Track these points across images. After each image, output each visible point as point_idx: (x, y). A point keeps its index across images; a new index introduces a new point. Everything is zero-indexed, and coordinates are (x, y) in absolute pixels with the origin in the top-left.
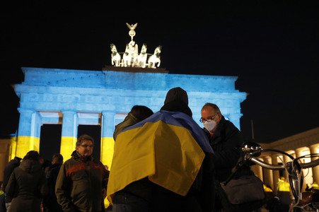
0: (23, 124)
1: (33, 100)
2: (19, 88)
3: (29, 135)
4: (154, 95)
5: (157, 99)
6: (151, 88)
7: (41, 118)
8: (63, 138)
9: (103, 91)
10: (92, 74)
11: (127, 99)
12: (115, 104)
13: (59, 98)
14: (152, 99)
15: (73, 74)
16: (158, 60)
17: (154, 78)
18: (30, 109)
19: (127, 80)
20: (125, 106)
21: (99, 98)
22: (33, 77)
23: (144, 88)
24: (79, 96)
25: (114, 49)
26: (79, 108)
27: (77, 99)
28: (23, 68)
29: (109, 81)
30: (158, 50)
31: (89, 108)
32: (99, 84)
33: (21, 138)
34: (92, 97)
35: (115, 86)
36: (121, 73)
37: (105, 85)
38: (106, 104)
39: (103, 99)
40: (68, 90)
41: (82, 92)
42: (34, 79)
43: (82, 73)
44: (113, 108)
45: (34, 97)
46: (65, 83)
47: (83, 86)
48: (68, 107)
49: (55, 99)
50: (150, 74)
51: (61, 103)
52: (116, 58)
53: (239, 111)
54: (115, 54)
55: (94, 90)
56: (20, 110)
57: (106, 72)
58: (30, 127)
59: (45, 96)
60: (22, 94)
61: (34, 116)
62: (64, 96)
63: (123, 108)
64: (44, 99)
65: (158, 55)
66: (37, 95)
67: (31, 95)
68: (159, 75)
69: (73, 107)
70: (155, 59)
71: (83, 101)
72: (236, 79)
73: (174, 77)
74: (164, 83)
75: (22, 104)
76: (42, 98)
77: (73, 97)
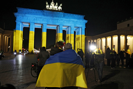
0: (17, 26)
1: (20, 18)
2: (16, 14)
3: (19, 30)
4: (59, 19)
6: (58, 17)
7: (23, 25)
8: (30, 31)
9: (43, 17)
10: (40, 11)
11: (51, 20)
12: (47, 21)
13: (29, 18)
14: (58, 20)
15: (33, 11)
16: (61, 8)
18: (19, 21)
19: (51, 14)
20: (50, 22)
22: (20, 11)
23: (56, 17)
24: (35, 18)
25: (47, 3)
26: (35, 22)
27: (34, 19)
28: (17, 8)
29: (45, 14)
30: (61, 5)
31: (39, 22)
32: (42, 15)
33: (17, 31)
34: (40, 19)
35: (47, 16)
36: (49, 11)
37: (44, 15)
38: (44, 21)
39: (43, 20)
40: (32, 16)
41: (36, 17)
42: (21, 12)
43: (36, 11)
44: (46, 23)
45: (21, 17)
46: (31, 13)
47: (37, 15)
48: (32, 21)
49: (27, 18)
50: (58, 12)
51: (30, 20)
52: (47, 6)
53: (85, 26)
54: (47, 5)
55: (40, 16)
56: (16, 21)
57: (44, 11)
58: (19, 27)
59: (24, 17)
60: (17, 16)
61: (21, 24)
62: (30, 18)
65: (61, 6)
67: (20, 17)
68: (61, 13)
69: (33, 21)
70: (60, 8)
71: (36, 20)
72: (84, 16)
73: (66, 14)
74: (63, 16)
75: (17, 20)
76: (23, 18)
77: (33, 18)
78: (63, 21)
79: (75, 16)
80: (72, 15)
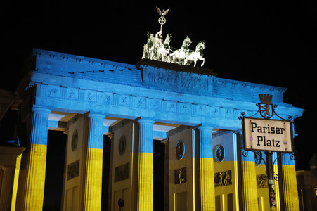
1: (53, 95)
4: (203, 102)
5: (204, 107)
9: (143, 91)
11: (169, 104)
12: (155, 110)
13: (86, 96)
14: (197, 107)
16: (202, 58)
17: (199, 80)
18: (49, 107)
19: (168, 80)
20: (167, 112)
21: (136, 100)
22: (48, 63)
24: (111, 95)
27: (109, 98)
28: (35, 50)
29: (147, 79)
32: (135, 82)
34: (129, 98)
36: (161, 70)
37: (143, 83)
38: (145, 109)
39: (140, 102)
41: (117, 91)
42: (49, 67)
44: (153, 114)
45: (55, 91)
48: (97, 108)
49: (81, 97)
50: (195, 75)
51: (90, 102)
56: (36, 108)
57: (143, 67)
59: (68, 90)
60: (38, 85)
62: (93, 93)
63: (165, 115)
64: (68, 95)
66: (58, 88)
67: (50, 88)
68: (205, 77)
69: (104, 109)
71: (116, 101)
72: (284, 90)
73: (220, 81)
74: (211, 88)
75: (38, 100)
76: (64, 93)
77: (104, 95)
78: (213, 109)
79: (252, 90)
80: (239, 84)
